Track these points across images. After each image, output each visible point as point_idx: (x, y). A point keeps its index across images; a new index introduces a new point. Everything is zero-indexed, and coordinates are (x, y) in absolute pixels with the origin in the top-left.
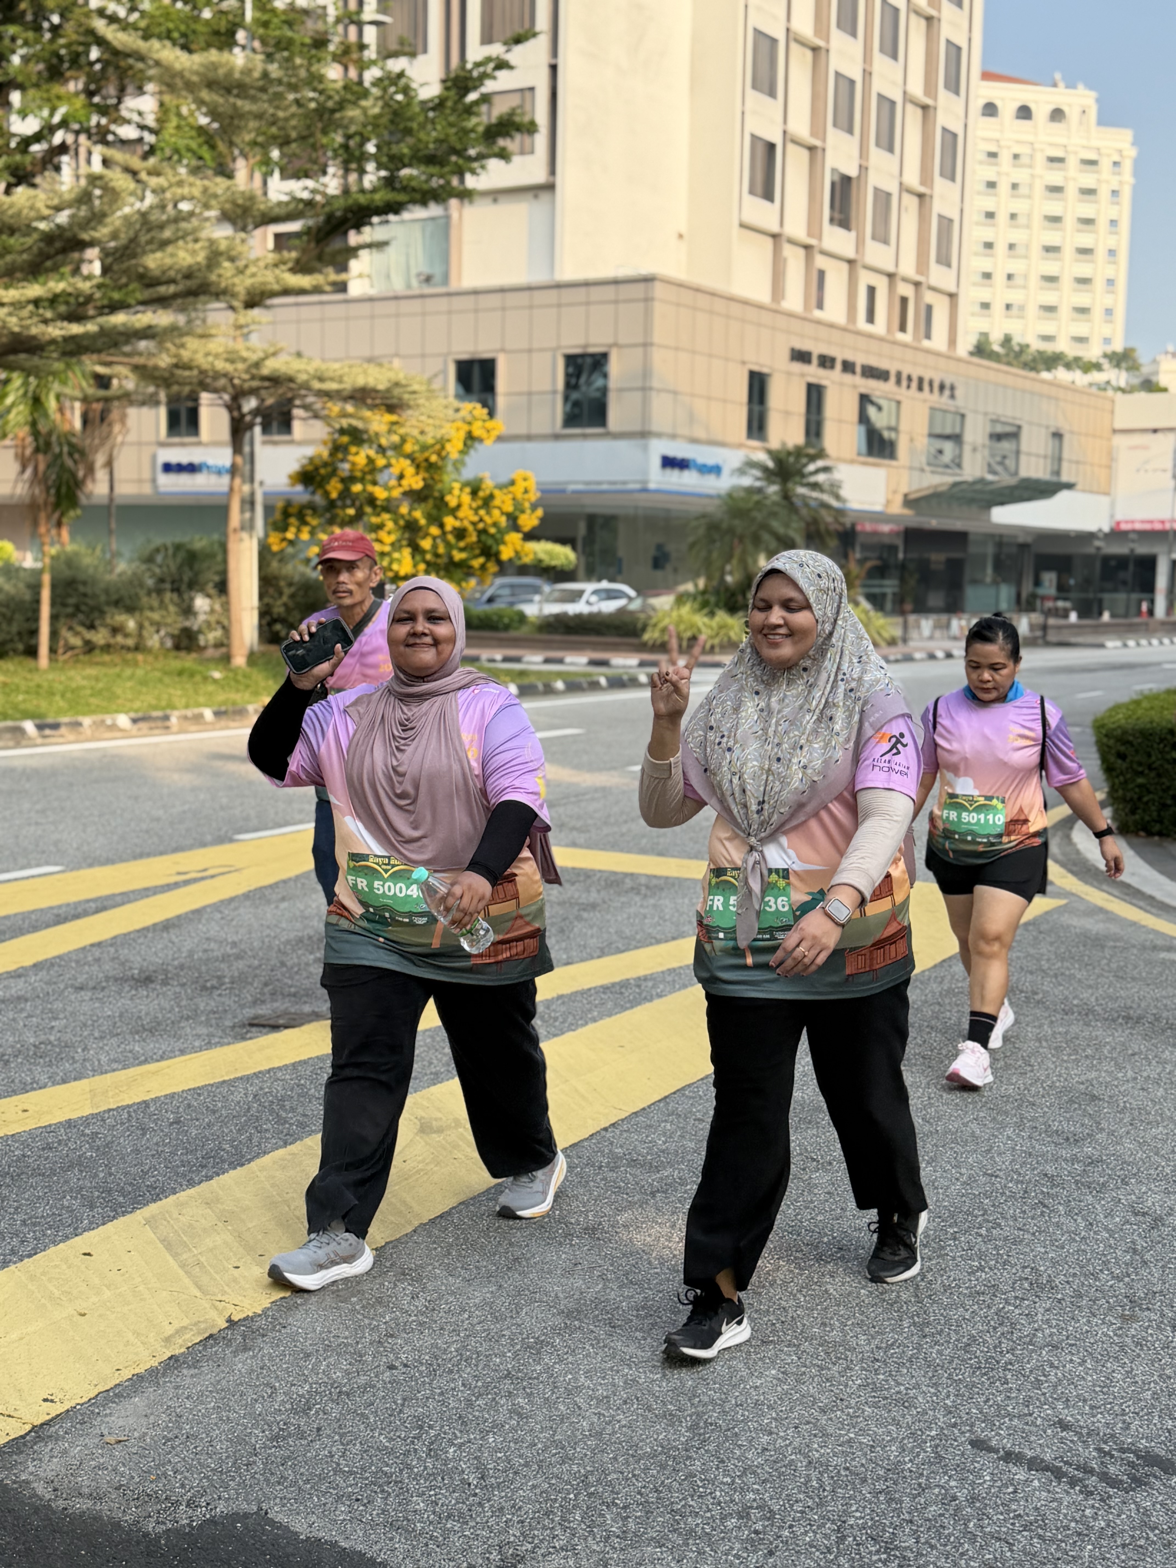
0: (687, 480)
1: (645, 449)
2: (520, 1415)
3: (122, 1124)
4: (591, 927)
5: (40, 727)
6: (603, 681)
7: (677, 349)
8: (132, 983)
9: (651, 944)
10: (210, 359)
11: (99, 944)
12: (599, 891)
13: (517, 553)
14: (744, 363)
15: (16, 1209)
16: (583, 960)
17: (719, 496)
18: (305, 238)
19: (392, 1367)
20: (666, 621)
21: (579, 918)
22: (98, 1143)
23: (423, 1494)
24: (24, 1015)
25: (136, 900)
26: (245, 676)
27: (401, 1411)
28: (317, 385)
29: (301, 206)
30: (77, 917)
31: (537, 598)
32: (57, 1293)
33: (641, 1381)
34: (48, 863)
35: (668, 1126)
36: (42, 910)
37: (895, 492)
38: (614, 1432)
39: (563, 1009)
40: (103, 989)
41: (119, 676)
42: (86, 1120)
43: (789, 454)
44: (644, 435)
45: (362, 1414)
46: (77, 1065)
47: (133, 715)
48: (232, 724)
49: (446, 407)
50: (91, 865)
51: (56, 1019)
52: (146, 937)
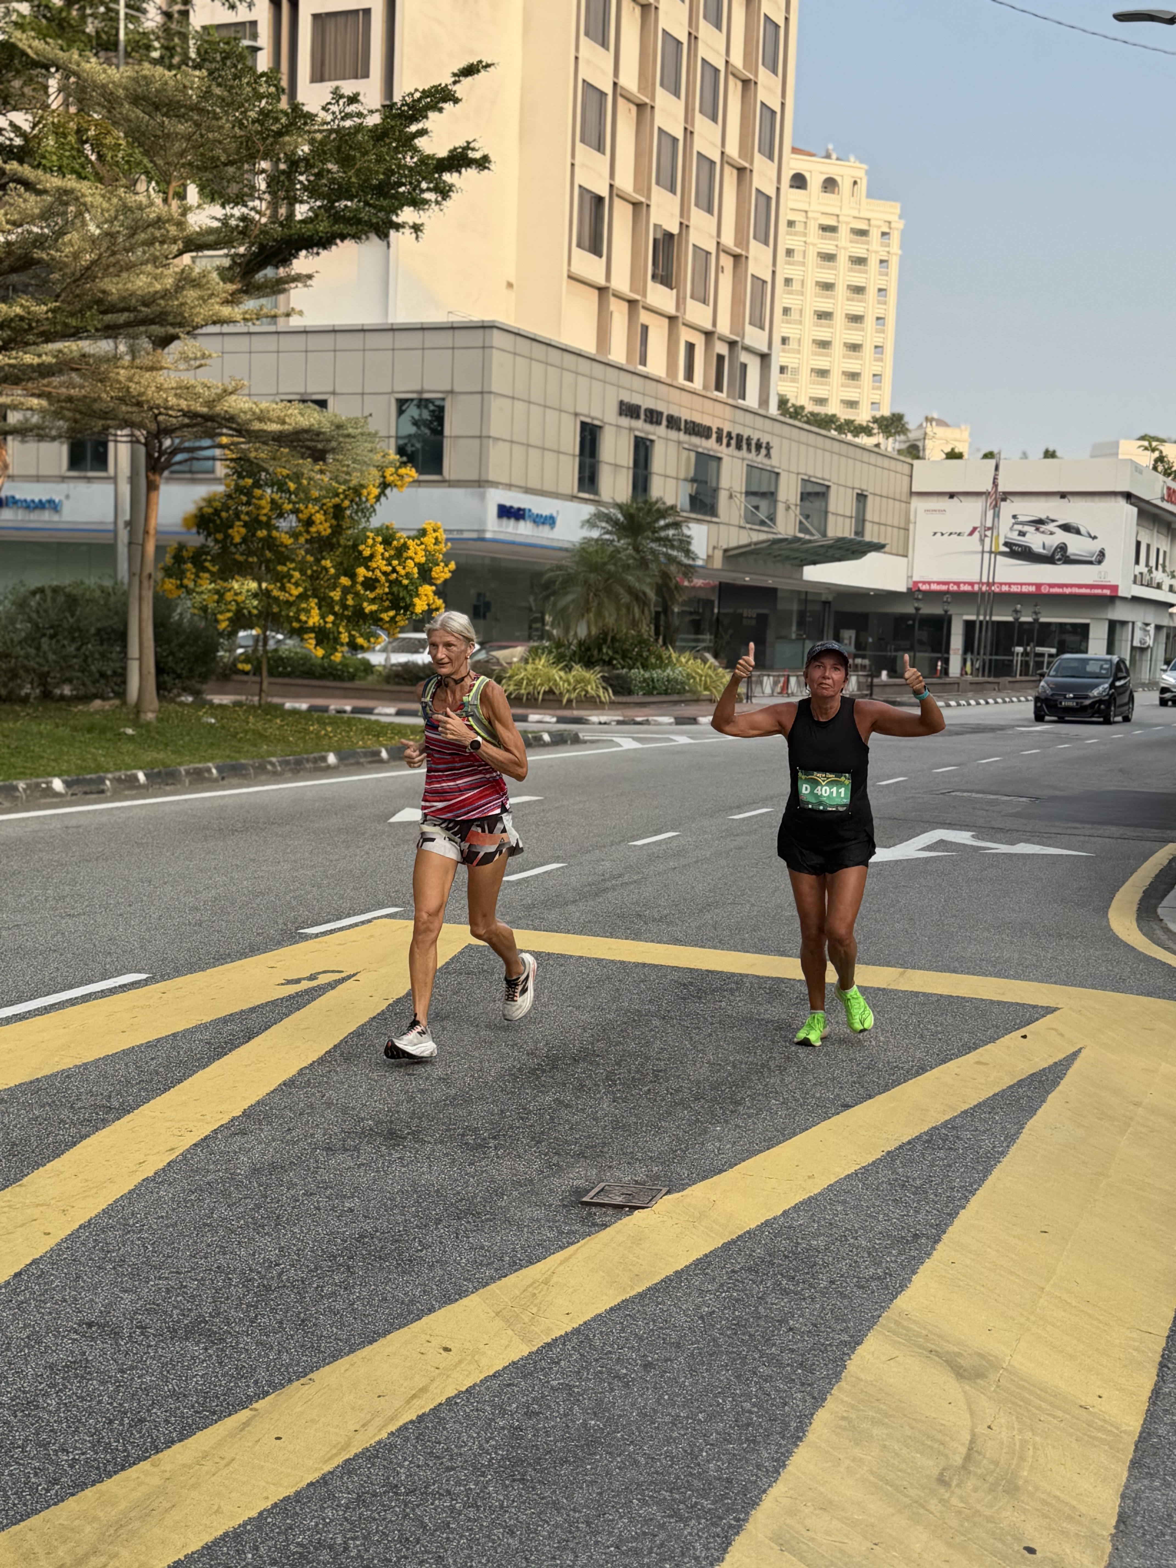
0: (523, 530)
1: (483, 497)
3: (584, 1368)
7: (513, 398)
8: (382, 1140)
11: (292, 1083)
14: (576, 415)
20: (521, 674)
22: (585, 1403)
26: (158, 733)
29: (235, 235)
31: (379, 646)
34: (124, 969)
36: (183, 1036)
37: (716, 547)
39: (912, 1173)
43: (639, 509)
44: (481, 483)
46: (441, 1272)
47: (66, 777)
49: (370, 451)
51: (345, 1196)
52: (336, 1072)
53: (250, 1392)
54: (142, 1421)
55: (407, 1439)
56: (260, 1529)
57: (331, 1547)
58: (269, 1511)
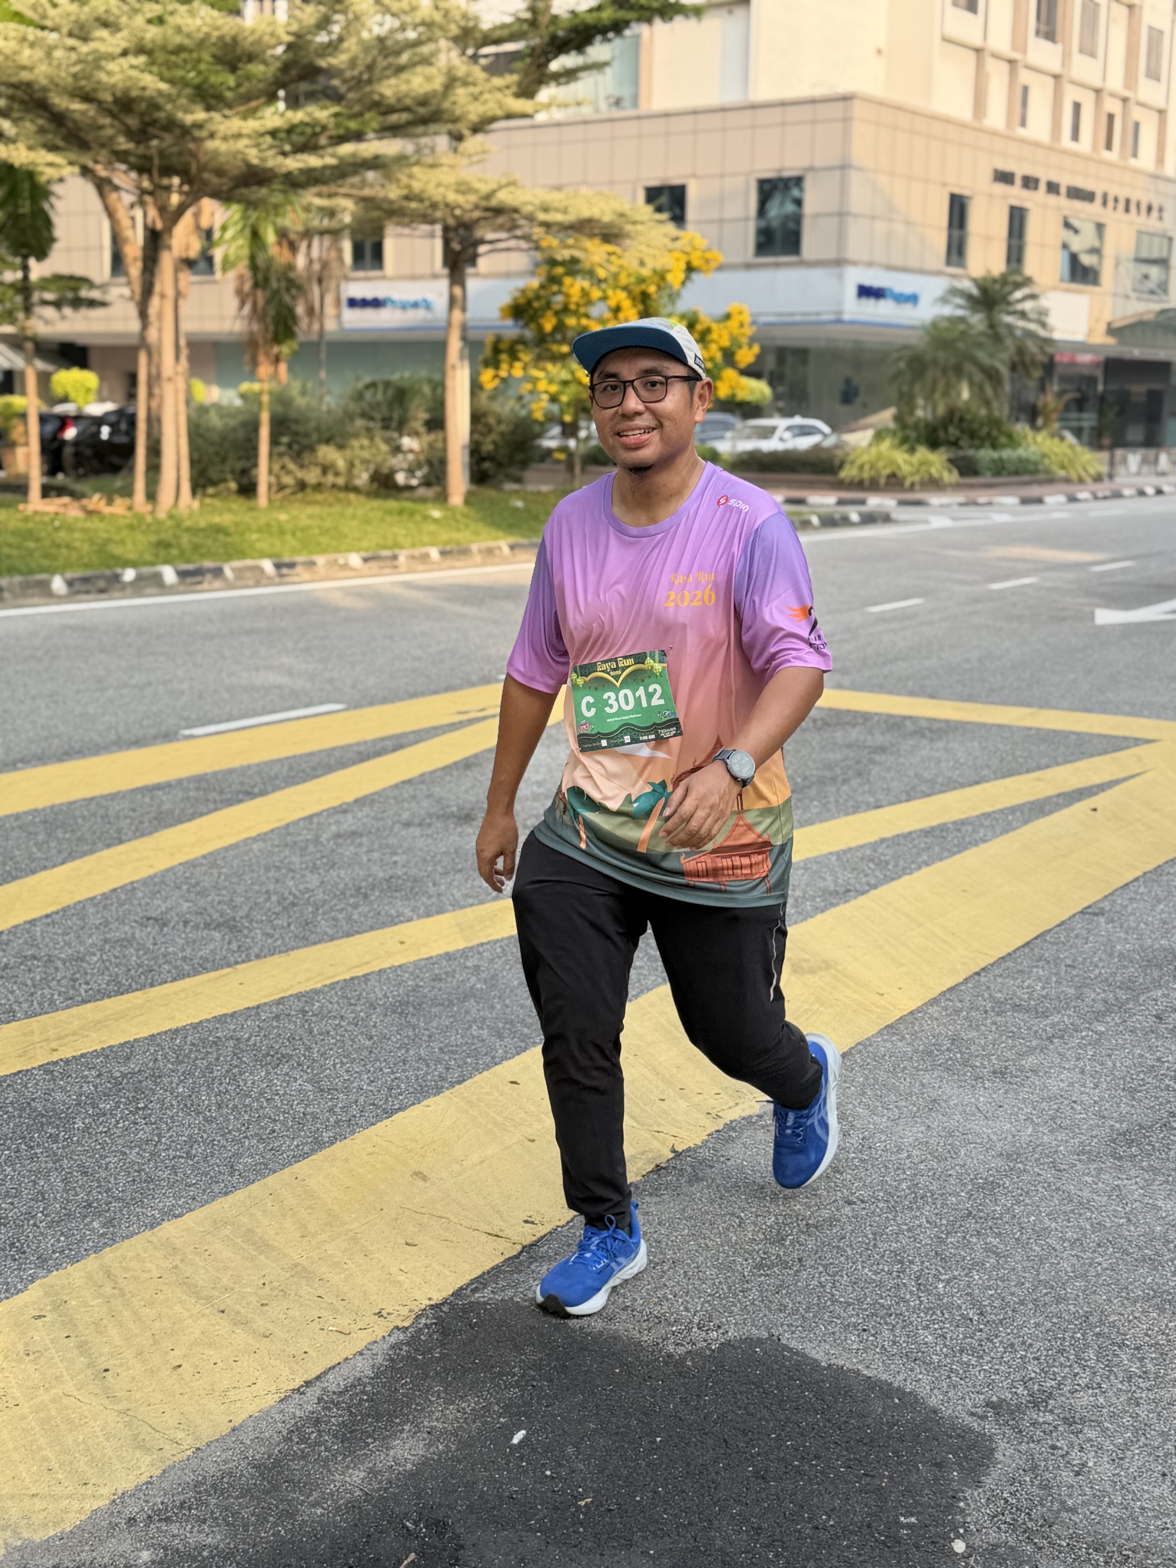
0: (884, 310)
1: (841, 277)
2: (997, 1254)
3: (500, 958)
4: (889, 770)
5: (278, 566)
6: (815, 520)
7: (875, 171)
8: (455, 820)
9: (955, 788)
10: (442, 190)
11: (409, 782)
12: (883, 734)
13: (732, 388)
14: (945, 185)
15: (430, 1037)
16: (891, 804)
17: (923, 327)
18: (528, 60)
19: (850, 1203)
20: (865, 458)
21: (872, 761)
22: (484, 975)
23: (927, 1327)
24: (364, 849)
25: (428, 739)
26: (463, 515)
27: (875, 1245)
28: (542, 217)
29: (525, 27)
30: (378, 754)
31: (729, 434)
32: (500, 1119)
33: (1108, 1225)
34: (329, 701)
35: (1041, 972)
36: (342, 748)
37: (1097, 320)
38: (1098, 1275)
39: (890, 852)
40: (430, 825)
41: (342, 515)
42: (464, 953)
43: (995, 281)
44: (839, 263)
45: (838, 1247)
46: (434, 899)
47: (364, 554)
48: (458, 564)
49: (665, 235)
50: (371, 704)
51: (396, 854)
52: (451, 775)
53: (239, 960)
54: (151, 971)
55: (334, 988)
56: (194, 1028)
57: (237, 1040)
58: (207, 1021)
